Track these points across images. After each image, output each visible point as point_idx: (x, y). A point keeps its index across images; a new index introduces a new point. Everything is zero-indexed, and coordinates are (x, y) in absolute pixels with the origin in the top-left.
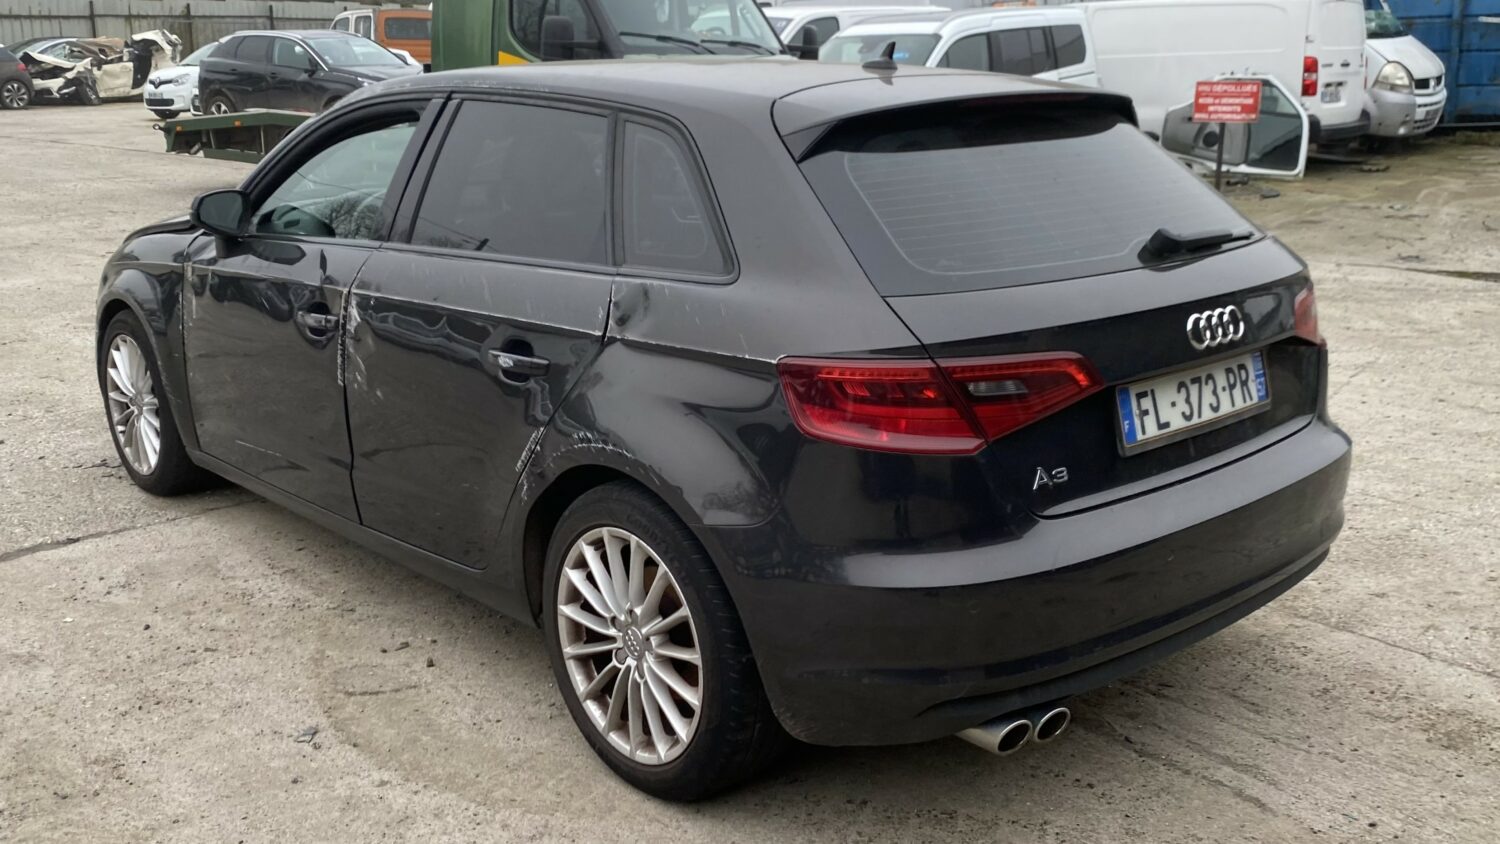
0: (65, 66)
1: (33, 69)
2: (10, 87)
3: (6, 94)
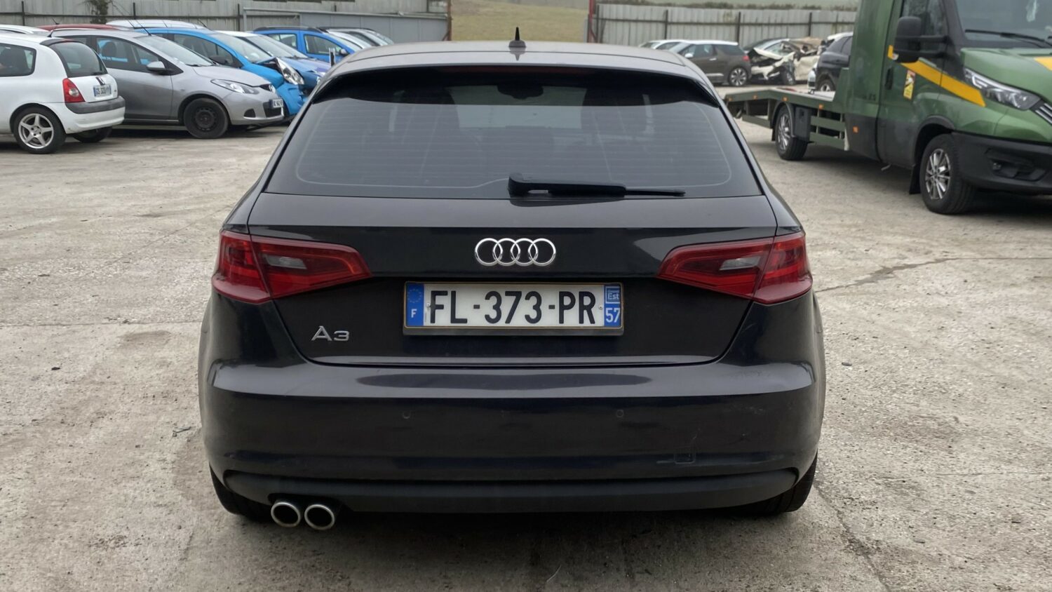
0: (776, 58)
1: (755, 60)
2: (736, 72)
3: (733, 76)
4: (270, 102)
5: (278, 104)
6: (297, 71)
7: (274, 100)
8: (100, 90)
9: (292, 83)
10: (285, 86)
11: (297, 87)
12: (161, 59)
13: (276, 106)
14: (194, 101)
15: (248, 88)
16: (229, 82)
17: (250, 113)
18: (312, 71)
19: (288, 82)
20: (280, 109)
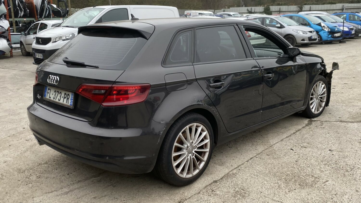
4: (311, 37)
5: (314, 37)
6: (328, 27)
9: (325, 31)
11: (327, 32)
12: (280, 24)
13: (313, 38)
14: (287, 36)
15: (304, 32)
17: (303, 40)
18: (334, 27)
19: (324, 30)
20: (316, 39)
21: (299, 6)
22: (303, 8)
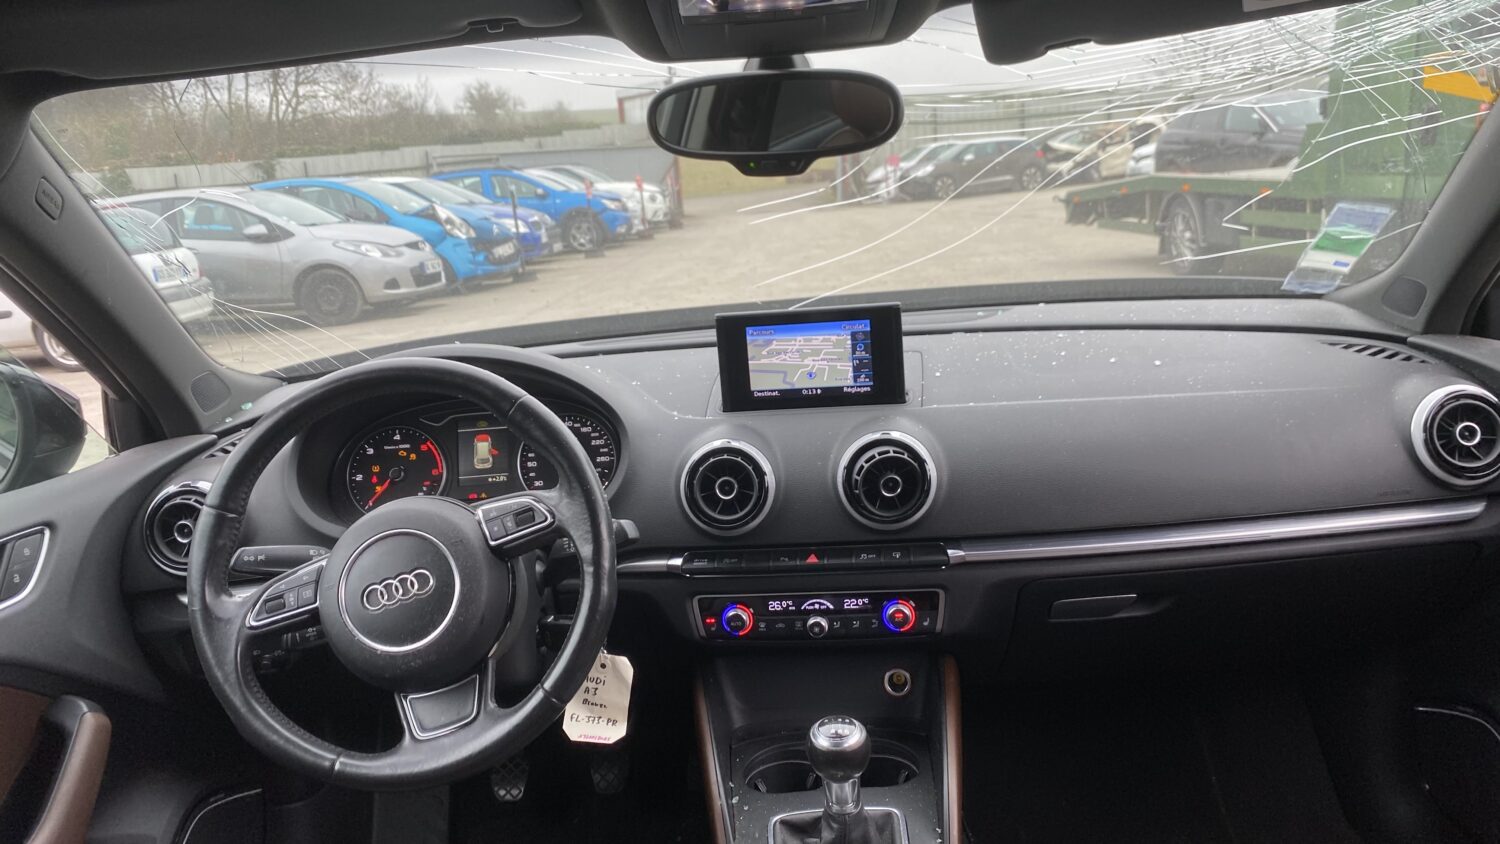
0: (1074, 151)
1: (1050, 156)
2: (1028, 172)
3: (1025, 178)
4: (422, 266)
5: (433, 267)
6: (464, 220)
7: (426, 263)
8: (165, 272)
9: (458, 237)
10: (449, 243)
11: (466, 242)
12: (263, 221)
13: (430, 270)
15: (386, 249)
16: (358, 243)
17: (393, 284)
18: (486, 219)
19: (452, 236)
20: (439, 274)
21: (256, 162)
22: (277, 167)
